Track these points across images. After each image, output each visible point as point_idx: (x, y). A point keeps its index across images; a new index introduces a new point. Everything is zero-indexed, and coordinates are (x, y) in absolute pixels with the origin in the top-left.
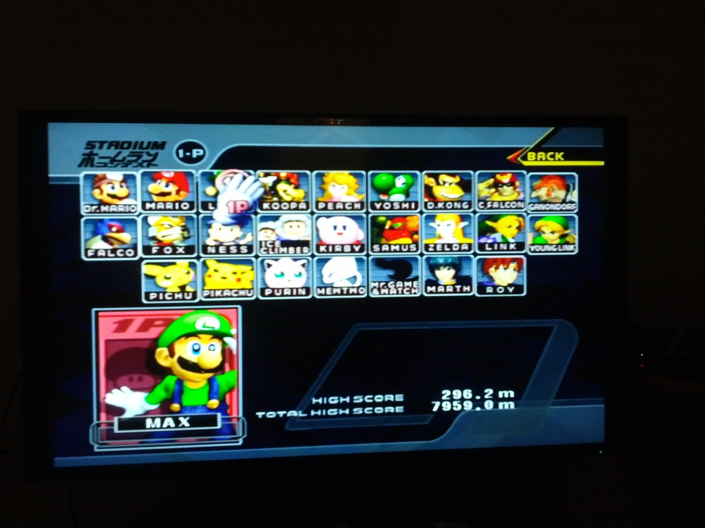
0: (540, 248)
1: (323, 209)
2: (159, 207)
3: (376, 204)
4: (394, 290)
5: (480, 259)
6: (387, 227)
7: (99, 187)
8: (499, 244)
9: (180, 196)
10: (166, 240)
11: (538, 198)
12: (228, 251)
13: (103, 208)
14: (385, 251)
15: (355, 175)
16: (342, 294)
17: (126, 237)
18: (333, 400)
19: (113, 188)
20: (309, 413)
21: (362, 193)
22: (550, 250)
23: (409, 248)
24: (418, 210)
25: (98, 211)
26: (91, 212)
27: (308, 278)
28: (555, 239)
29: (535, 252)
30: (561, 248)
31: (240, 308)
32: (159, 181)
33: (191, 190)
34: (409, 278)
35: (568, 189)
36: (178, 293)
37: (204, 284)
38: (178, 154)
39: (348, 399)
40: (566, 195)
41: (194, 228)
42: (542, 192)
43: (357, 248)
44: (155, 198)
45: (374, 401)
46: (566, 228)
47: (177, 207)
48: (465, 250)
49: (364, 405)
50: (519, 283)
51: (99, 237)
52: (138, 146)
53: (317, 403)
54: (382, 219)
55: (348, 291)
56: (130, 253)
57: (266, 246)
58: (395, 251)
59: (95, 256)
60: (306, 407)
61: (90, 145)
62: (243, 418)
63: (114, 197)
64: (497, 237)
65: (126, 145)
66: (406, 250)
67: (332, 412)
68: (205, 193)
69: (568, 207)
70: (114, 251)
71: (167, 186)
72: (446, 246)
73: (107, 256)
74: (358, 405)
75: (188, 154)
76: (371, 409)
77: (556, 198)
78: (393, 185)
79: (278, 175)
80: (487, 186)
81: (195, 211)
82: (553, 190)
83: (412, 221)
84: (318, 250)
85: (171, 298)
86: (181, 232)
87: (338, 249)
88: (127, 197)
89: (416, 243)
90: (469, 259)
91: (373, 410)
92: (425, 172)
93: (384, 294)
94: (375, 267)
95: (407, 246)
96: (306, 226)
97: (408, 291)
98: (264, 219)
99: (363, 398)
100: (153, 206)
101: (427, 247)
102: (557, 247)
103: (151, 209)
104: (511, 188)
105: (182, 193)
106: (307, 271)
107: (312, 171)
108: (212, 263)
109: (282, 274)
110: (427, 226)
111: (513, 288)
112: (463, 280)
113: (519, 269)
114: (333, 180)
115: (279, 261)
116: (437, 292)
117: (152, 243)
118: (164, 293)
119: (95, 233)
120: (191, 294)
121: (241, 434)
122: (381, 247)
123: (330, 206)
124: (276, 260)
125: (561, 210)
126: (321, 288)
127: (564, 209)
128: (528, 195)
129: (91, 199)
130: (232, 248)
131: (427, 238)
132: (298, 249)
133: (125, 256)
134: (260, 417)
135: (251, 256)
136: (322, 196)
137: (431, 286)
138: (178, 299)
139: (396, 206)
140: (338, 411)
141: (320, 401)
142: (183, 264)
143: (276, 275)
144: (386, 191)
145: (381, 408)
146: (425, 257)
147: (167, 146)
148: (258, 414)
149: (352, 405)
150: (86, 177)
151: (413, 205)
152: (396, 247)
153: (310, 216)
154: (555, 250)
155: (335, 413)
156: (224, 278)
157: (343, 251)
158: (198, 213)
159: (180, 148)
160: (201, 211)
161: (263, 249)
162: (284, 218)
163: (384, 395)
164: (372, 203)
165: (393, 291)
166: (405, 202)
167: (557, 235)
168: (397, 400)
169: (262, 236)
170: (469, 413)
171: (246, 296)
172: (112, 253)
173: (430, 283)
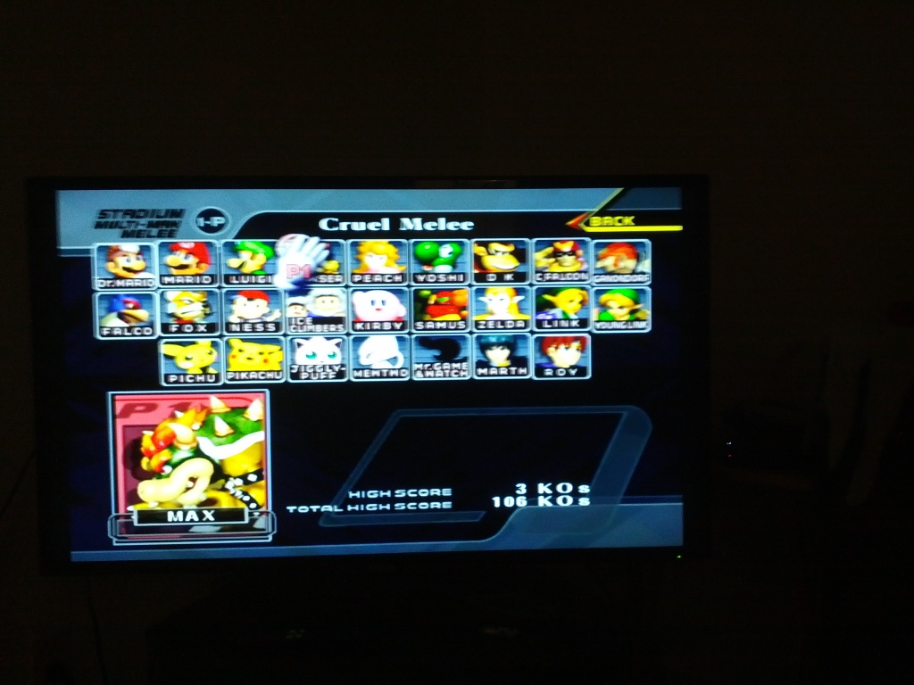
0: (607, 325)
1: (359, 282)
2: (178, 281)
3: (419, 276)
4: (442, 372)
5: (538, 338)
6: (432, 302)
8: (559, 320)
9: (201, 269)
10: (186, 317)
11: (603, 268)
13: (119, 283)
14: (430, 329)
15: (396, 245)
17: (142, 314)
18: (372, 494)
19: (128, 261)
20: (345, 508)
21: (404, 263)
22: (618, 328)
23: (457, 326)
24: (467, 283)
25: (114, 286)
26: (106, 287)
27: (343, 359)
28: (623, 315)
29: (600, 329)
31: (267, 392)
32: (178, 252)
33: (213, 262)
34: (457, 358)
35: (638, 259)
36: (200, 375)
37: (228, 365)
38: (197, 223)
39: (388, 494)
40: (637, 265)
41: (216, 304)
42: (609, 262)
43: (398, 325)
44: (174, 272)
45: (419, 496)
46: (636, 302)
47: (198, 281)
48: (520, 328)
49: (407, 500)
50: (582, 365)
51: (114, 315)
52: (155, 214)
53: (355, 497)
54: (426, 293)
55: (388, 373)
56: (148, 331)
57: (296, 325)
58: (441, 329)
59: (111, 334)
60: (341, 502)
61: (103, 213)
62: (273, 513)
63: (129, 270)
64: (557, 313)
66: (453, 327)
67: (372, 507)
68: (228, 265)
69: (639, 278)
70: (130, 329)
71: (186, 258)
72: (499, 323)
73: (123, 335)
74: (400, 500)
75: (208, 222)
76: (415, 504)
77: (625, 268)
78: (437, 256)
80: (545, 255)
81: (217, 285)
82: (621, 260)
83: (460, 295)
84: (354, 328)
85: (192, 381)
86: (203, 308)
87: (376, 326)
88: (144, 270)
89: (464, 319)
90: (524, 338)
91: (417, 506)
92: (474, 240)
93: (429, 377)
94: (419, 347)
95: (455, 323)
96: (341, 301)
97: (456, 374)
99: (406, 492)
100: (172, 280)
101: (477, 324)
102: (627, 324)
103: (169, 283)
104: (573, 257)
105: (203, 265)
106: (342, 350)
107: (346, 240)
108: (236, 343)
109: (314, 355)
110: (477, 301)
111: (576, 370)
112: (518, 361)
113: (582, 349)
114: (371, 250)
115: (311, 340)
116: (489, 375)
117: (171, 321)
118: (185, 375)
119: (110, 310)
120: (214, 376)
121: (270, 530)
122: (425, 322)
123: (367, 278)
124: (307, 339)
125: (631, 282)
126: (358, 370)
127: (635, 280)
128: (593, 265)
129: (105, 273)
130: (258, 326)
131: (477, 315)
132: (333, 327)
133: (143, 335)
134: (291, 511)
135: (279, 335)
136: (358, 269)
137: (483, 368)
138: (201, 382)
139: (442, 278)
140: (378, 507)
141: (358, 494)
142: (205, 343)
143: (307, 356)
144: (429, 261)
145: (426, 504)
146: (475, 335)
147: (186, 214)
148: (288, 508)
149: (393, 500)
150: (101, 249)
151: (461, 277)
152: (442, 324)
153: (344, 289)
154: (624, 327)
155: (375, 509)
156: (249, 359)
157: (382, 330)
158: (221, 288)
159: (201, 215)
160: (224, 285)
161: (293, 326)
162: (315, 292)
163: (429, 489)
164: (415, 274)
165: (439, 373)
166: (452, 274)
167: (626, 310)
168: (444, 494)
169: (291, 312)
170: (524, 510)
171: (274, 379)
172: (129, 331)
173: (481, 364)
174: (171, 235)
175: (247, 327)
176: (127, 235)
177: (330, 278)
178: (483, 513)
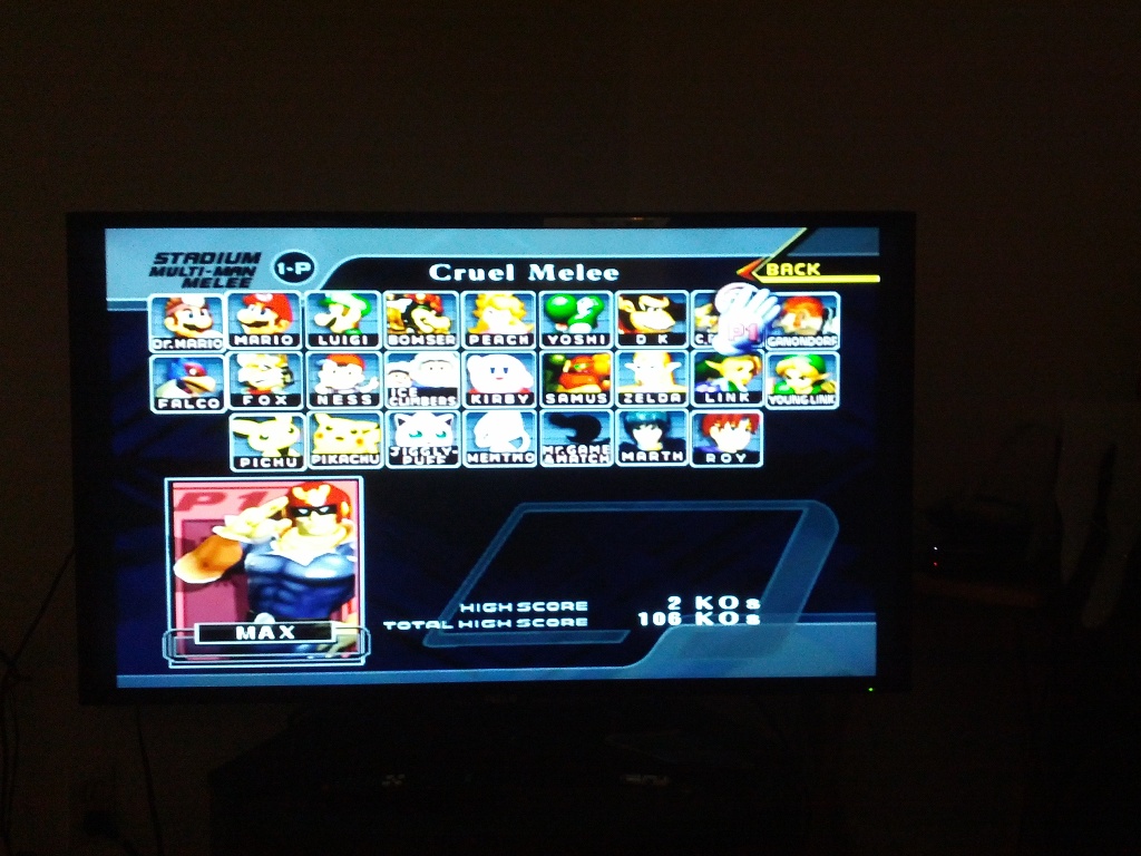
0: (784, 399)
1: (475, 345)
2: (251, 343)
3: (550, 337)
4: (579, 457)
7: (173, 315)
8: (724, 394)
9: (280, 326)
11: (781, 328)
12: (345, 402)
13: (179, 343)
14: (563, 403)
15: (520, 297)
16: (502, 461)
17: (208, 382)
18: (489, 607)
19: (191, 316)
20: (457, 624)
21: (531, 321)
22: (799, 403)
23: (597, 399)
24: (610, 346)
25: (172, 347)
26: (163, 349)
28: (804, 387)
29: (776, 404)
30: (815, 399)
31: (361, 479)
32: (251, 306)
33: (295, 316)
34: (596, 440)
35: (825, 316)
37: (313, 446)
38: (277, 269)
39: (509, 607)
40: (823, 325)
41: (298, 370)
42: (789, 322)
43: (525, 398)
44: (248, 330)
45: (547, 611)
46: (822, 371)
47: (276, 342)
48: (676, 403)
49: (532, 615)
51: (173, 383)
52: (224, 258)
53: (467, 611)
54: (560, 358)
55: (510, 458)
56: (214, 403)
57: (397, 396)
58: (577, 403)
59: (169, 407)
60: (450, 618)
61: (161, 258)
62: (366, 630)
63: (192, 328)
64: (722, 383)
65: (208, 258)
66: (593, 400)
67: (488, 624)
68: (313, 322)
69: (826, 341)
70: (193, 401)
71: (263, 313)
73: (184, 408)
74: (524, 615)
75: (290, 269)
76: (542, 620)
77: (808, 328)
79: (413, 297)
80: (706, 312)
81: (300, 346)
82: (803, 318)
83: (600, 361)
84: (469, 402)
85: (269, 465)
87: (497, 399)
88: (210, 328)
89: (606, 392)
90: (681, 415)
91: (544, 623)
92: (619, 292)
93: (562, 462)
94: (547, 425)
95: (593, 396)
96: (452, 367)
97: (594, 459)
98: (394, 358)
99: (531, 606)
101: (622, 397)
102: (809, 398)
103: (241, 345)
105: (283, 322)
107: (460, 292)
108: (322, 417)
110: (622, 369)
112: (672, 444)
113: (754, 429)
114: (490, 304)
115: (416, 416)
116: (636, 461)
119: (168, 377)
120: (295, 460)
121: (363, 651)
122: (556, 398)
123: (486, 340)
124: (411, 415)
125: (816, 346)
126: (472, 454)
127: (819, 344)
129: (164, 331)
130: (349, 398)
131: (621, 385)
132: (442, 400)
133: (208, 408)
134: (389, 628)
135: (376, 409)
136: (475, 326)
137: (628, 453)
138: (279, 467)
139: (579, 341)
140: (496, 623)
141: (471, 608)
142: (284, 419)
143: (411, 436)
145: (556, 620)
147: (262, 259)
148: (385, 623)
149: (515, 616)
150: (156, 301)
151: (602, 338)
152: (579, 397)
153: (457, 353)
155: (493, 626)
156: (340, 439)
157: (503, 403)
158: (304, 350)
159: (281, 260)
160: (308, 346)
161: (394, 398)
162: (422, 355)
163: (560, 603)
164: (545, 336)
165: (574, 459)
167: (809, 381)
168: (578, 609)
169: (394, 382)
170: (677, 631)
171: (370, 464)
172: (190, 403)
173: (625, 448)
174: (244, 284)
175: (337, 400)
176: (188, 284)
177: (440, 338)
178: (627, 632)
